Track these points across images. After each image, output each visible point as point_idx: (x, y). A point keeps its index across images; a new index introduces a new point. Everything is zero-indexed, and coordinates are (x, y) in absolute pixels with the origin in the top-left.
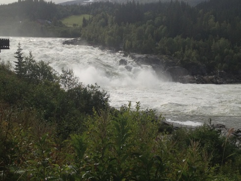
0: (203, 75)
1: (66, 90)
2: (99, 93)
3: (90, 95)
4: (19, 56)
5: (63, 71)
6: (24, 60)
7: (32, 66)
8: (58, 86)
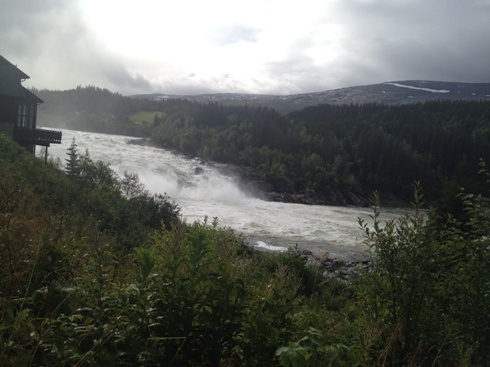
0: (291, 193)
1: (128, 198)
2: (168, 205)
3: (157, 206)
4: (72, 152)
5: (126, 176)
6: (78, 158)
7: (88, 167)
8: (119, 193)
